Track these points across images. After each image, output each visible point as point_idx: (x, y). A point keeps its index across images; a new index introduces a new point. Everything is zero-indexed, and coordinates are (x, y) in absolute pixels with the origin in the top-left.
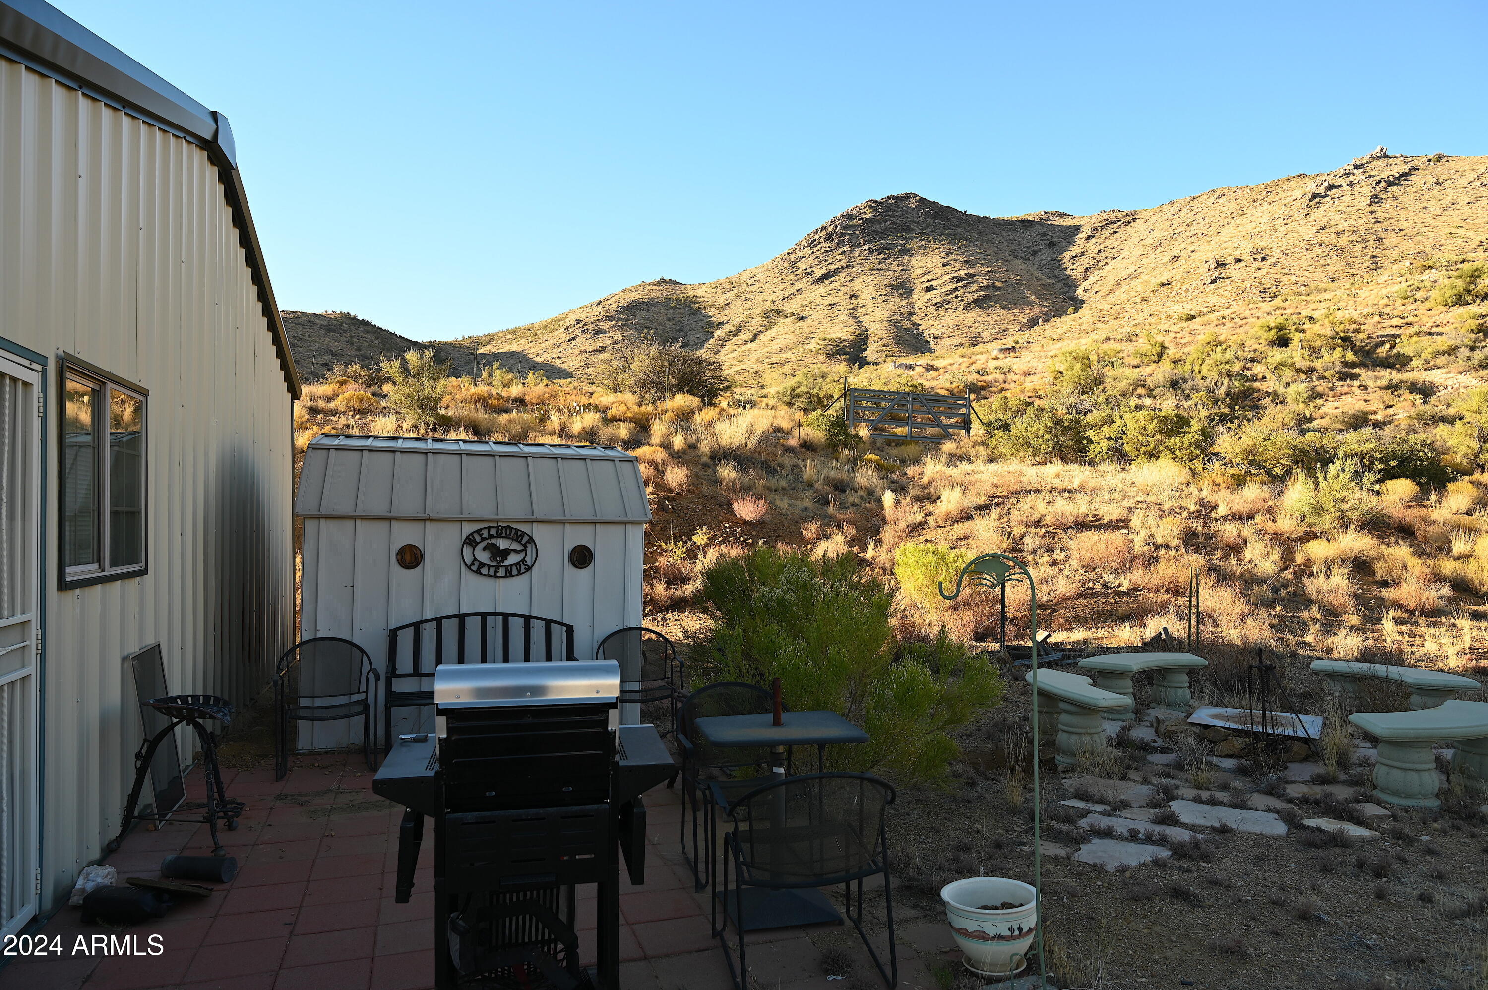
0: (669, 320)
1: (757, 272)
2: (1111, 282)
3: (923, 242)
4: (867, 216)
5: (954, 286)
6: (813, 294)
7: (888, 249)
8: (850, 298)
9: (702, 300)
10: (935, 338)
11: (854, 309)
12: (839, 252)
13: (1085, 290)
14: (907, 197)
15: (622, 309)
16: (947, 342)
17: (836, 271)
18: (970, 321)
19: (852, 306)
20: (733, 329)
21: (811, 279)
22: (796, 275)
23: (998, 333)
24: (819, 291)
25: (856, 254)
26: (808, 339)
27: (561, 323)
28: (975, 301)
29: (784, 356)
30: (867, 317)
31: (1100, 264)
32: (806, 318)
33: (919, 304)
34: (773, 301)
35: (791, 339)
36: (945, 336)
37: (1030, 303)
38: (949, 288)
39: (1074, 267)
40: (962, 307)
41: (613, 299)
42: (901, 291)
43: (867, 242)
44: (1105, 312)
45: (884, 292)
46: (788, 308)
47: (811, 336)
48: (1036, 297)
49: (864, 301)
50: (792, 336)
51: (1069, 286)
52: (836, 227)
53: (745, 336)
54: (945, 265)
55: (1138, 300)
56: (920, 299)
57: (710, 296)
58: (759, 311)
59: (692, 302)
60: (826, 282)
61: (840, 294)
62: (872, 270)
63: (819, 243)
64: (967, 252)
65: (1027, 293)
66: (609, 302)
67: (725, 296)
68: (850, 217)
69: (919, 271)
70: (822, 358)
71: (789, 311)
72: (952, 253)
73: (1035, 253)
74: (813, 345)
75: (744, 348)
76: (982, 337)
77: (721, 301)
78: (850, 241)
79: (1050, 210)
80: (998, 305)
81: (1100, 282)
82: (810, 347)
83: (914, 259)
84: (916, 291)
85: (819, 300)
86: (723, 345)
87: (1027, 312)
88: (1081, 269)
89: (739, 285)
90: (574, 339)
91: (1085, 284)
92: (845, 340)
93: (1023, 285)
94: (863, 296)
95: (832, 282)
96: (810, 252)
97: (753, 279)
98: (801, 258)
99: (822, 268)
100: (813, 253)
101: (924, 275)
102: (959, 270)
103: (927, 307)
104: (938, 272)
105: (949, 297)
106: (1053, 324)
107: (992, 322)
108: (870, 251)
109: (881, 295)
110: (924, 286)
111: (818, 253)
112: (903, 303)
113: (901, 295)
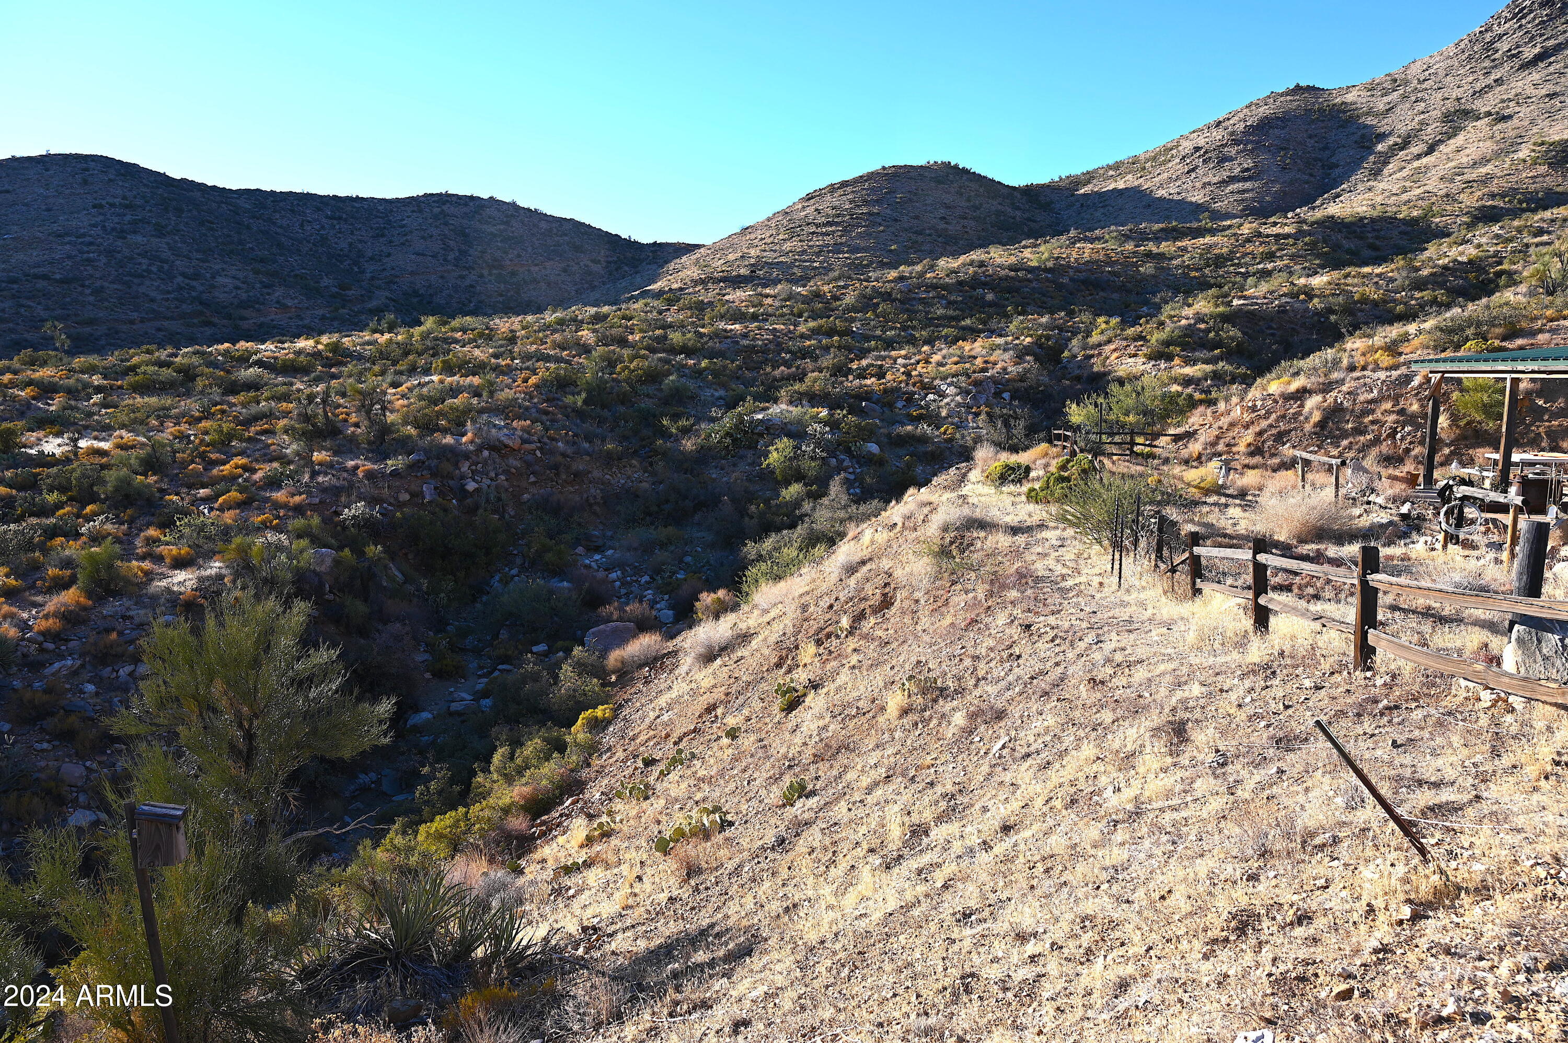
0: (1310, 137)
1: (1432, 61)
6: (1520, 84)
9: (1353, 106)
12: (1563, 20)
15: (1251, 130)
17: (1558, 48)
20: (1399, 140)
21: (1517, 63)
22: (1494, 60)
24: (1530, 78)
26: (1514, 145)
27: (1173, 153)
29: (1483, 170)
32: (1510, 117)
34: (1458, 99)
35: (1488, 147)
46: (1481, 106)
47: (1519, 141)
50: (1489, 143)
53: (1415, 150)
57: (1364, 100)
58: (1437, 114)
59: (1339, 111)
60: (1541, 65)
63: (1531, 11)
67: (1386, 99)
70: (1543, 169)
71: (1483, 110)
74: (1524, 153)
75: (1416, 164)
77: (1381, 105)
82: (1521, 155)
85: (1530, 91)
86: (1386, 163)
90: (1193, 170)
95: (1549, 65)
96: (1516, 26)
97: (1427, 73)
98: (1500, 37)
99: (1535, 45)
100: (1520, 26)
111: (1530, 26)
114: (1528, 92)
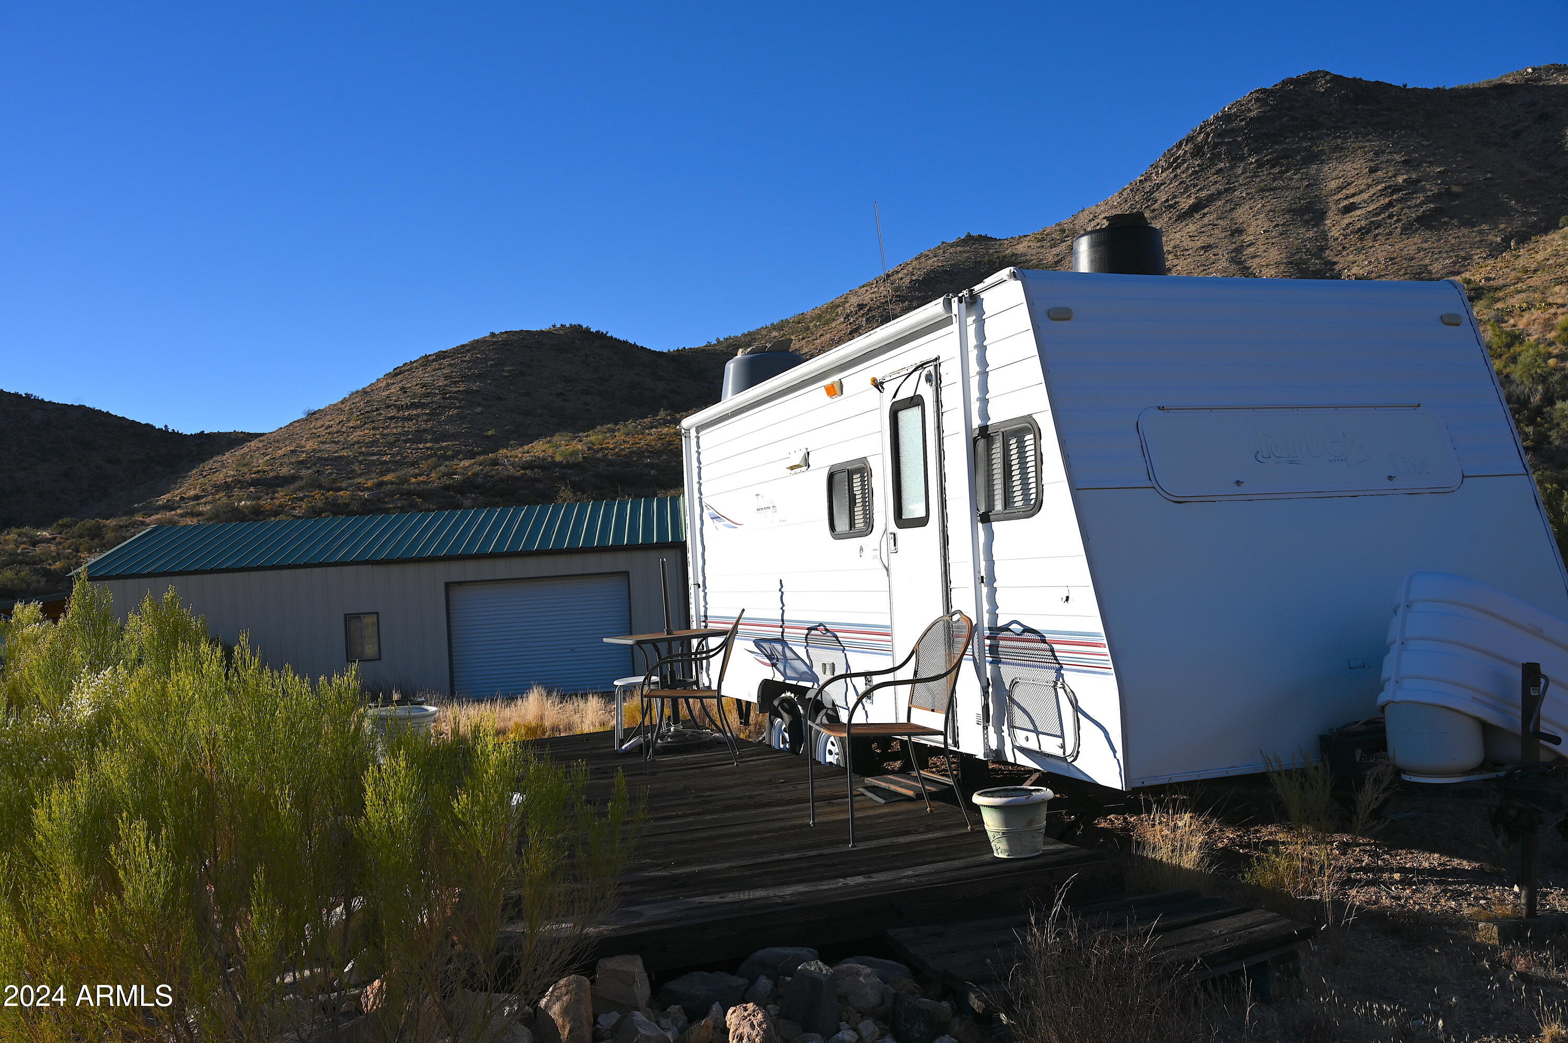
3: (1339, 141)
4: (1252, 114)
5: (1387, 200)
6: (1178, 235)
7: (1287, 157)
8: (1232, 235)
9: (1023, 258)
11: (1239, 250)
12: (1213, 171)
14: (1313, 77)
15: (917, 284)
17: (1211, 199)
18: (1412, 250)
19: (1234, 246)
21: (1174, 214)
22: (1154, 210)
23: (1455, 263)
24: (1186, 230)
25: (1240, 171)
27: (839, 310)
28: (1418, 219)
30: (1257, 260)
33: (1335, 232)
36: (1374, 275)
37: (1507, 212)
38: (1378, 205)
40: (1398, 230)
41: (905, 271)
42: (1306, 217)
43: (1256, 151)
45: (1281, 220)
48: (1517, 202)
49: (1252, 237)
52: (1208, 135)
54: (1372, 171)
56: (1335, 225)
57: (1034, 252)
59: (1009, 264)
60: (1196, 216)
61: (1216, 232)
62: (1262, 190)
63: (1184, 161)
64: (1408, 147)
65: (1504, 197)
66: (900, 275)
67: (1055, 251)
68: (1227, 118)
69: (1333, 184)
72: (1383, 152)
73: (1517, 134)
76: (1430, 272)
77: (1051, 258)
78: (1228, 153)
79: (1543, 63)
80: (1455, 222)
83: (1326, 168)
84: (1330, 214)
85: (1187, 243)
87: (1502, 226)
89: (1074, 233)
93: (1497, 185)
94: (1251, 230)
95: (1205, 215)
96: (1172, 175)
98: (1159, 186)
99: (1189, 196)
100: (1176, 176)
101: (1340, 189)
102: (1395, 176)
103: (1345, 236)
104: (1362, 182)
105: (1380, 218)
106: (1532, 246)
107: (1447, 249)
108: (1260, 164)
109: (1277, 225)
110: (1342, 205)
111: (1184, 176)
112: (1311, 234)
113: (1307, 222)
114: (1185, 244)
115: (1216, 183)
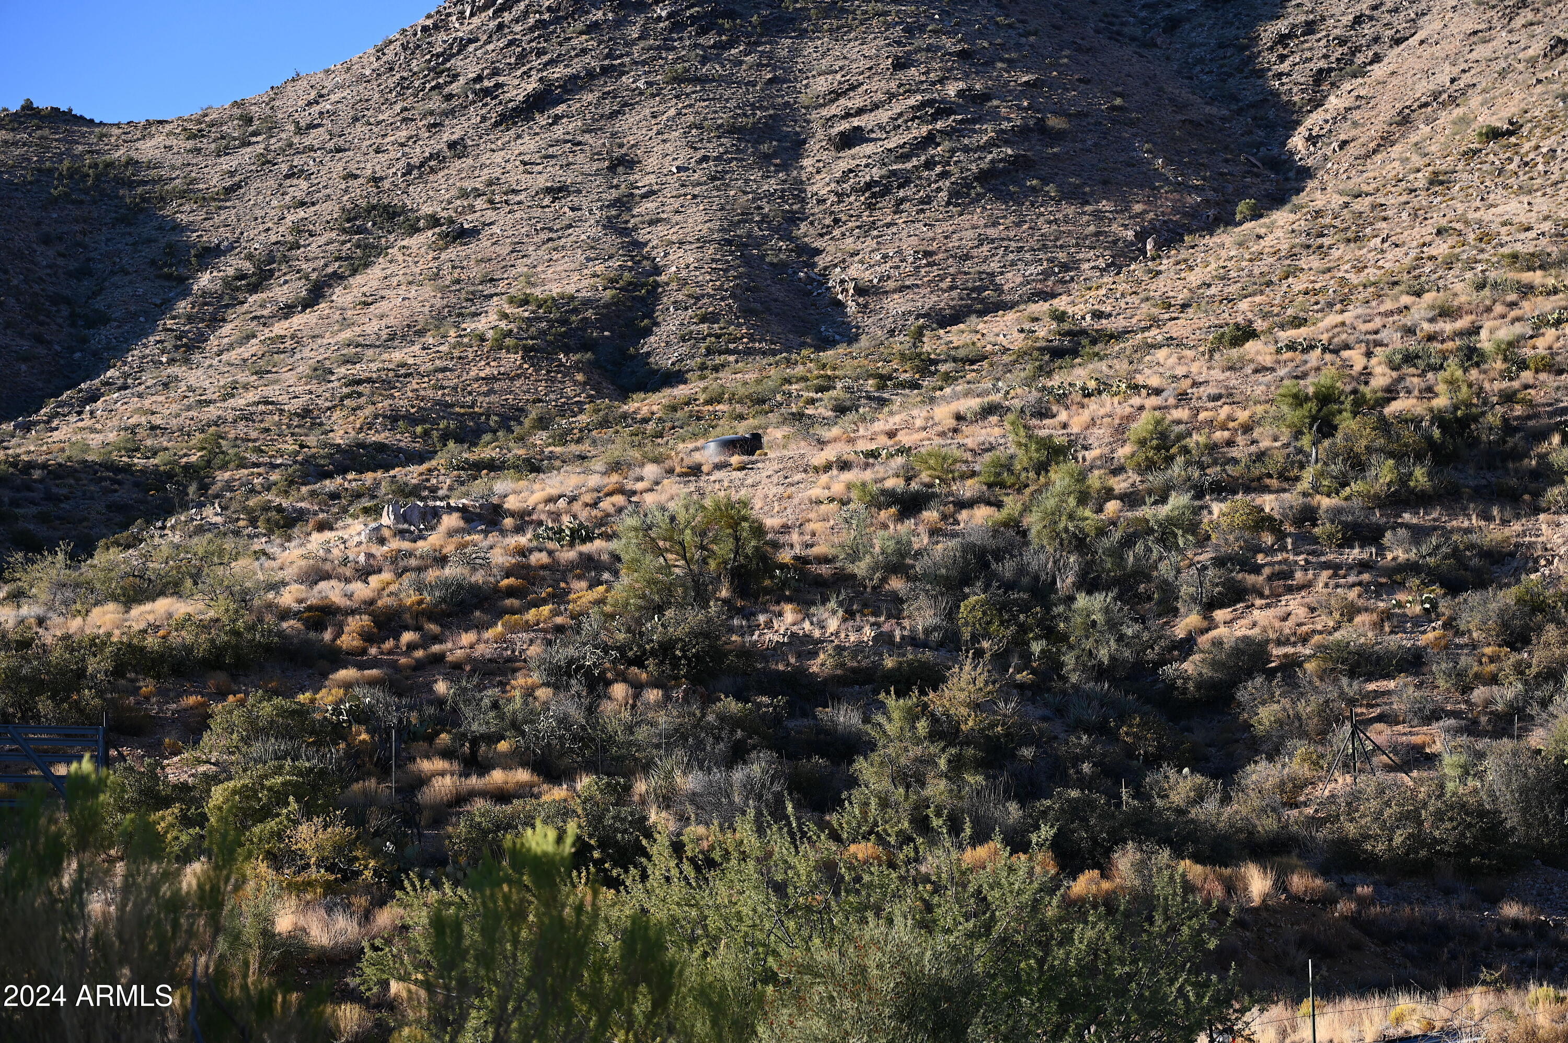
0: (46, 240)
1: (328, 83)
2: (1386, 111)
5: (924, 130)
6: (498, 157)
7: (732, 15)
8: (612, 169)
9: (153, 173)
10: (860, 291)
11: (624, 203)
12: (580, 26)
13: (1312, 139)
16: (896, 304)
17: (572, 85)
18: (967, 239)
19: (615, 193)
20: (247, 266)
21: (493, 109)
22: (449, 97)
23: (1046, 274)
24: (517, 147)
25: (634, 32)
26: (475, 299)
28: (983, 177)
29: (399, 356)
30: (661, 229)
31: (1360, 59)
32: (474, 233)
33: (820, 186)
34: (376, 180)
35: (423, 301)
36: (891, 285)
37: (1147, 180)
38: (907, 137)
39: (1285, 67)
40: (944, 195)
42: (765, 148)
44: (1327, 220)
45: (712, 149)
46: (422, 200)
47: (487, 290)
48: (1168, 162)
49: (652, 179)
50: (427, 291)
51: (1271, 127)
54: (900, 65)
55: (1421, 180)
56: (821, 171)
57: (178, 161)
58: (330, 210)
59: (119, 182)
60: (542, 120)
61: (580, 158)
62: (678, 79)
64: (969, 23)
65: (1143, 150)
67: (227, 163)
69: (822, 85)
70: (512, 360)
71: (426, 209)
72: (922, 29)
73: (1173, 25)
74: (489, 321)
75: (279, 328)
76: (999, 289)
80: (1051, 189)
81: (1356, 115)
82: (482, 325)
83: (809, 48)
84: (813, 146)
85: (516, 177)
86: (216, 321)
87: (1138, 208)
88: (1302, 75)
89: (272, 127)
91: (1314, 120)
92: (587, 303)
93: (1132, 123)
94: (652, 162)
95: (557, 119)
96: (493, 24)
97: (316, 109)
98: (463, 45)
99: (527, 74)
100: (500, 27)
101: (836, 95)
102: (941, 81)
103: (840, 196)
104: (878, 86)
105: (909, 165)
106: (1184, 254)
107: (1032, 243)
108: (677, 25)
109: (705, 159)
110: (835, 131)
111: (518, 28)
112: (771, 185)
113: (765, 159)
114: (512, 178)
115: (584, 51)
